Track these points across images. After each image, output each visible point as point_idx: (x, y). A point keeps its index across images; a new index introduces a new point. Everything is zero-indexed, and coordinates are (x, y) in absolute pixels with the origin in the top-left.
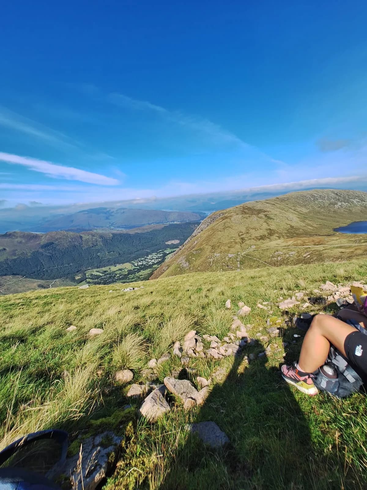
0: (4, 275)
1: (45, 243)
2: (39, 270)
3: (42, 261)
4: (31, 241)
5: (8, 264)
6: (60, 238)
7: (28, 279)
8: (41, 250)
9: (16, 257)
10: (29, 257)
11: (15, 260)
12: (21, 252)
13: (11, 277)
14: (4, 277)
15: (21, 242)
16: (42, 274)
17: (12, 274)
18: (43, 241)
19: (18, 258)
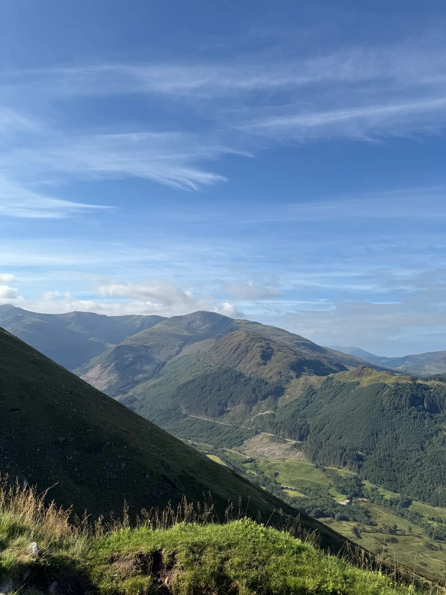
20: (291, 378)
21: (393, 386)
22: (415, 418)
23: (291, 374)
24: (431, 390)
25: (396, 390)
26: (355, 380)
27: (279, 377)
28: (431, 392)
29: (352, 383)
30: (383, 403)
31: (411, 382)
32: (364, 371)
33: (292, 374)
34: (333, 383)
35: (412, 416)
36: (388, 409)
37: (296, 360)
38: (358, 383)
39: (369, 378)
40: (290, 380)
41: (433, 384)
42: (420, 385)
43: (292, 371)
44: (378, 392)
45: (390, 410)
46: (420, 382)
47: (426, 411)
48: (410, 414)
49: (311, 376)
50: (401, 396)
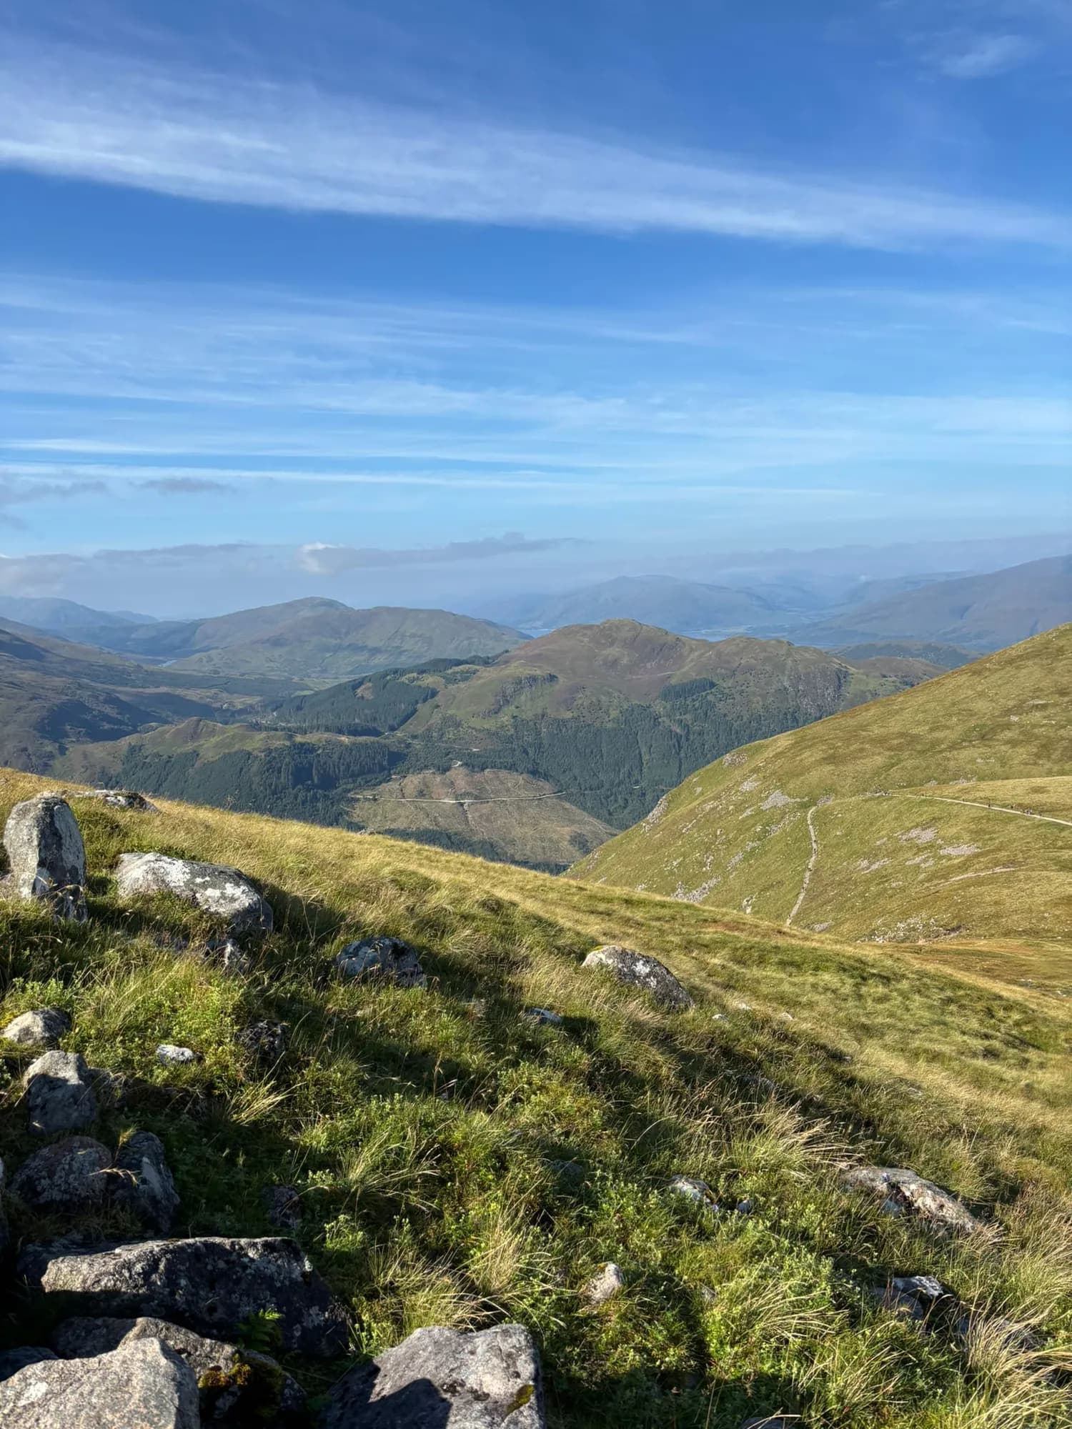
0: (506, 768)
1: (685, 681)
2: (619, 785)
3: (644, 750)
4: (649, 665)
5: (538, 733)
6: (749, 669)
7: (567, 805)
8: (659, 707)
9: (568, 715)
10: (609, 726)
11: (561, 724)
12: (594, 699)
13: (521, 782)
14: (503, 774)
15: (615, 662)
16: (621, 802)
17: (529, 772)
18: (685, 672)
19: (573, 718)
20: (51, 756)
21: (263, 754)
22: (304, 803)
23: (49, 749)
24: (319, 752)
25: (270, 762)
26: (189, 747)
27: (24, 758)
28: (319, 755)
29: (186, 755)
30: (253, 787)
31: (288, 743)
32: (200, 727)
33: (49, 747)
34: (147, 757)
35: (299, 800)
36: (262, 795)
37: (45, 713)
38: (196, 754)
39: (213, 740)
40: (51, 762)
41: (320, 740)
42: (302, 744)
43: (46, 741)
44: (242, 769)
45: (265, 797)
46: (299, 739)
47: (318, 787)
48: (296, 798)
49: (83, 743)
50: (279, 772)
